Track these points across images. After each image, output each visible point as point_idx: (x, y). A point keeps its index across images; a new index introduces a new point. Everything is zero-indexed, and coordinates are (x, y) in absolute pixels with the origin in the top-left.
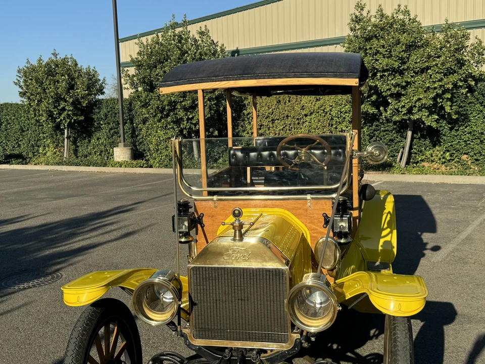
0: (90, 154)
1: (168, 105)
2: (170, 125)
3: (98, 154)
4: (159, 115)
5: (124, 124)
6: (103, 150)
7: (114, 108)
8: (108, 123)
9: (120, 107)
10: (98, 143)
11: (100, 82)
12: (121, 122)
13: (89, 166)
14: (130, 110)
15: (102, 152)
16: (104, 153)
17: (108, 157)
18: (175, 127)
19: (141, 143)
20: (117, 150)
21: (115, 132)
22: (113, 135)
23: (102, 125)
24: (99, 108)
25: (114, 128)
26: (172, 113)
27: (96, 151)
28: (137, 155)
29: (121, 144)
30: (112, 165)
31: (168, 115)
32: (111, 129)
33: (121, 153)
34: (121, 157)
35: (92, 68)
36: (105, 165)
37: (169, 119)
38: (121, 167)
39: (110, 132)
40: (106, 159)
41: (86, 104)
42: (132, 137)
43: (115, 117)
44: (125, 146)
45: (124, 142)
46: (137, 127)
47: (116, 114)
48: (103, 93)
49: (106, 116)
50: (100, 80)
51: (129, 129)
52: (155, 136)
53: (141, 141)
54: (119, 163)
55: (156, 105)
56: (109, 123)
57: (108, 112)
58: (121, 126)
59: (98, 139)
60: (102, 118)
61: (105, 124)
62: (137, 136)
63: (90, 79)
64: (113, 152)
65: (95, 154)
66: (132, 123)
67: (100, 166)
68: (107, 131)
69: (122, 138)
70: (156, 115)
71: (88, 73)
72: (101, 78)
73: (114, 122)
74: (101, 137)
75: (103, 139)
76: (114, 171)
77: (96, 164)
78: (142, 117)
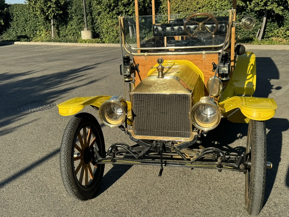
0: (67, 35)
1: (113, 3)
2: (115, 16)
3: (72, 35)
4: (108, 9)
5: (87, 16)
6: (75, 32)
7: (80, 6)
8: (77, 15)
9: (84, 5)
10: (71, 28)
12: (85, 15)
13: (67, 42)
14: (90, 7)
16: (75, 34)
17: (78, 37)
19: (97, 28)
20: (83, 32)
21: (81, 21)
22: (80, 23)
23: (73, 16)
24: (71, 6)
25: (81, 19)
26: (116, 8)
27: (70, 33)
28: (95, 35)
29: (86, 29)
30: (80, 42)
31: (113, 10)
32: (79, 19)
33: (86, 34)
34: (86, 37)
36: (76, 42)
37: (114, 12)
38: (86, 43)
39: (78, 21)
40: (77, 38)
41: (63, 3)
42: (92, 24)
43: (81, 11)
44: (88, 30)
45: (87, 27)
46: (95, 18)
47: (81, 9)
49: (76, 11)
51: (90, 19)
52: (106, 23)
53: (97, 26)
54: (84, 40)
55: (106, 3)
56: (77, 16)
57: (77, 8)
58: (85, 17)
59: (71, 25)
60: (73, 12)
61: (75, 16)
62: (95, 24)
64: (81, 33)
65: (70, 35)
66: (91, 15)
67: (74, 42)
68: (77, 20)
69: (86, 25)
70: (106, 9)
73: (81, 14)
74: (73, 24)
75: (75, 26)
76: (82, 45)
77: (71, 41)
78: (97, 11)
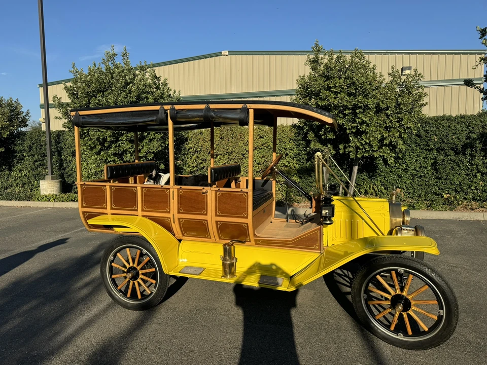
0: (12, 186)
1: (110, 136)
2: (111, 158)
3: (21, 186)
4: (99, 147)
5: (52, 155)
6: (27, 182)
7: (40, 141)
8: (32, 155)
9: (48, 139)
10: (20, 175)
11: (24, 115)
12: (49, 154)
13: (11, 200)
14: (58, 142)
15: (25, 184)
16: (27, 185)
17: (32, 190)
18: (117, 160)
19: (70, 175)
20: (43, 183)
21: (40, 164)
22: (37, 168)
23: (25, 157)
24: (23, 140)
25: (39, 160)
26: (114, 146)
27: (18, 184)
28: (67, 188)
29: (49, 177)
30: (38, 199)
31: (109, 147)
32: (36, 161)
33: (48, 186)
34: (49, 190)
35: (14, 100)
36: (29, 199)
37: (110, 152)
38: (49, 201)
39: (34, 164)
40: (31, 194)
41: (7, 135)
42: (60, 169)
43: (40, 149)
44: (53, 179)
45: (52, 174)
46: (66, 160)
47: (42, 146)
48: (26, 126)
49: (30, 148)
50: (23, 112)
51: (57, 161)
52: (86, 168)
53: (69, 173)
54: (46, 196)
55: (96, 136)
56: (34, 156)
57: (33, 144)
58: (48, 159)
59: (20, 171)
60: (25, 150)
61: (29, 156)
62: (65, 169)
63: (12, 111)
64: (38, 183)
65: (17, 186)
66: (60, 154)
67: (24, 200)
68: (31, 163)
69: (49, 170)
70: (95, 147)
71: (10, 105)
72: (24, 110)
73: (40, 154)
74: (23, 169)
75: (27, 171)
76: (41, 206)
77: (18, 199)
78: (71, 149)
